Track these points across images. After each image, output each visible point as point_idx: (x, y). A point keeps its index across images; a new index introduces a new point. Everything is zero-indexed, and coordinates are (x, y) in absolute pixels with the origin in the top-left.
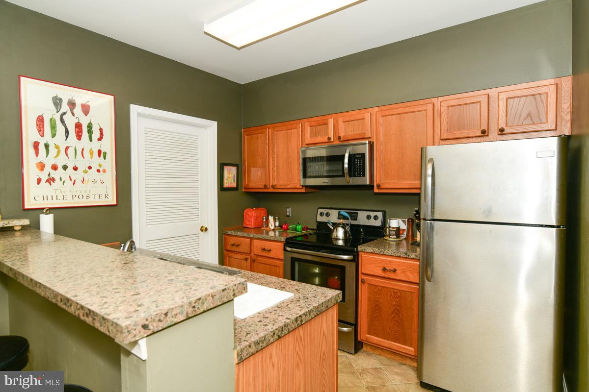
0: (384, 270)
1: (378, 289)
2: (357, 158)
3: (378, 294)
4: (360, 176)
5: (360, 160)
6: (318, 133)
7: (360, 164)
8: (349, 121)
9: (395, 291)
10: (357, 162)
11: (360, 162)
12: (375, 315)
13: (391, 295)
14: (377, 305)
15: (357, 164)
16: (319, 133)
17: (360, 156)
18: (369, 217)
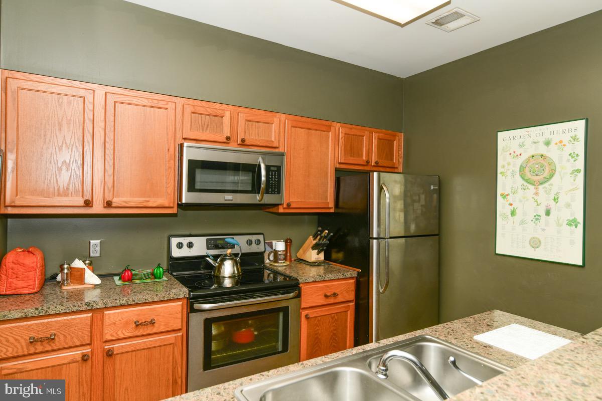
0: (326, 296)
1: (318, 320)
2: (272, 171)
3: (317, 326)
4: (275, 193)
5: (275, 173)
6: (206, 126)
7: (275, 178)
8: (253, 121)
9: (333, 315)
10: (272, 175)
11: (275, 175)
12: (314, 351)
13: (330, 322)
14: (317, 338)
15: (272, 178)
16: (208, 126)
17: (276, 169)
18: (250, 243)
